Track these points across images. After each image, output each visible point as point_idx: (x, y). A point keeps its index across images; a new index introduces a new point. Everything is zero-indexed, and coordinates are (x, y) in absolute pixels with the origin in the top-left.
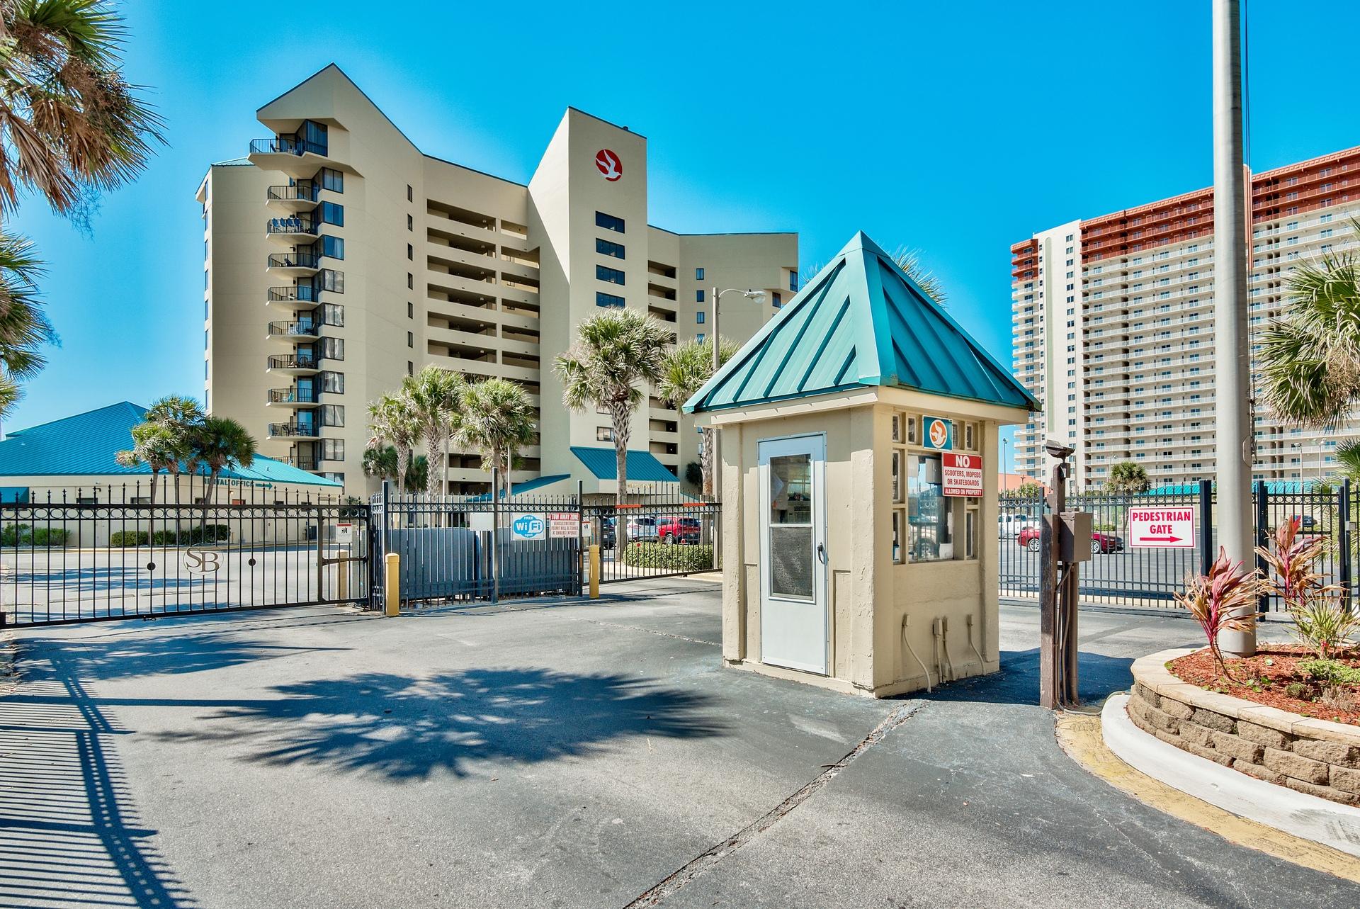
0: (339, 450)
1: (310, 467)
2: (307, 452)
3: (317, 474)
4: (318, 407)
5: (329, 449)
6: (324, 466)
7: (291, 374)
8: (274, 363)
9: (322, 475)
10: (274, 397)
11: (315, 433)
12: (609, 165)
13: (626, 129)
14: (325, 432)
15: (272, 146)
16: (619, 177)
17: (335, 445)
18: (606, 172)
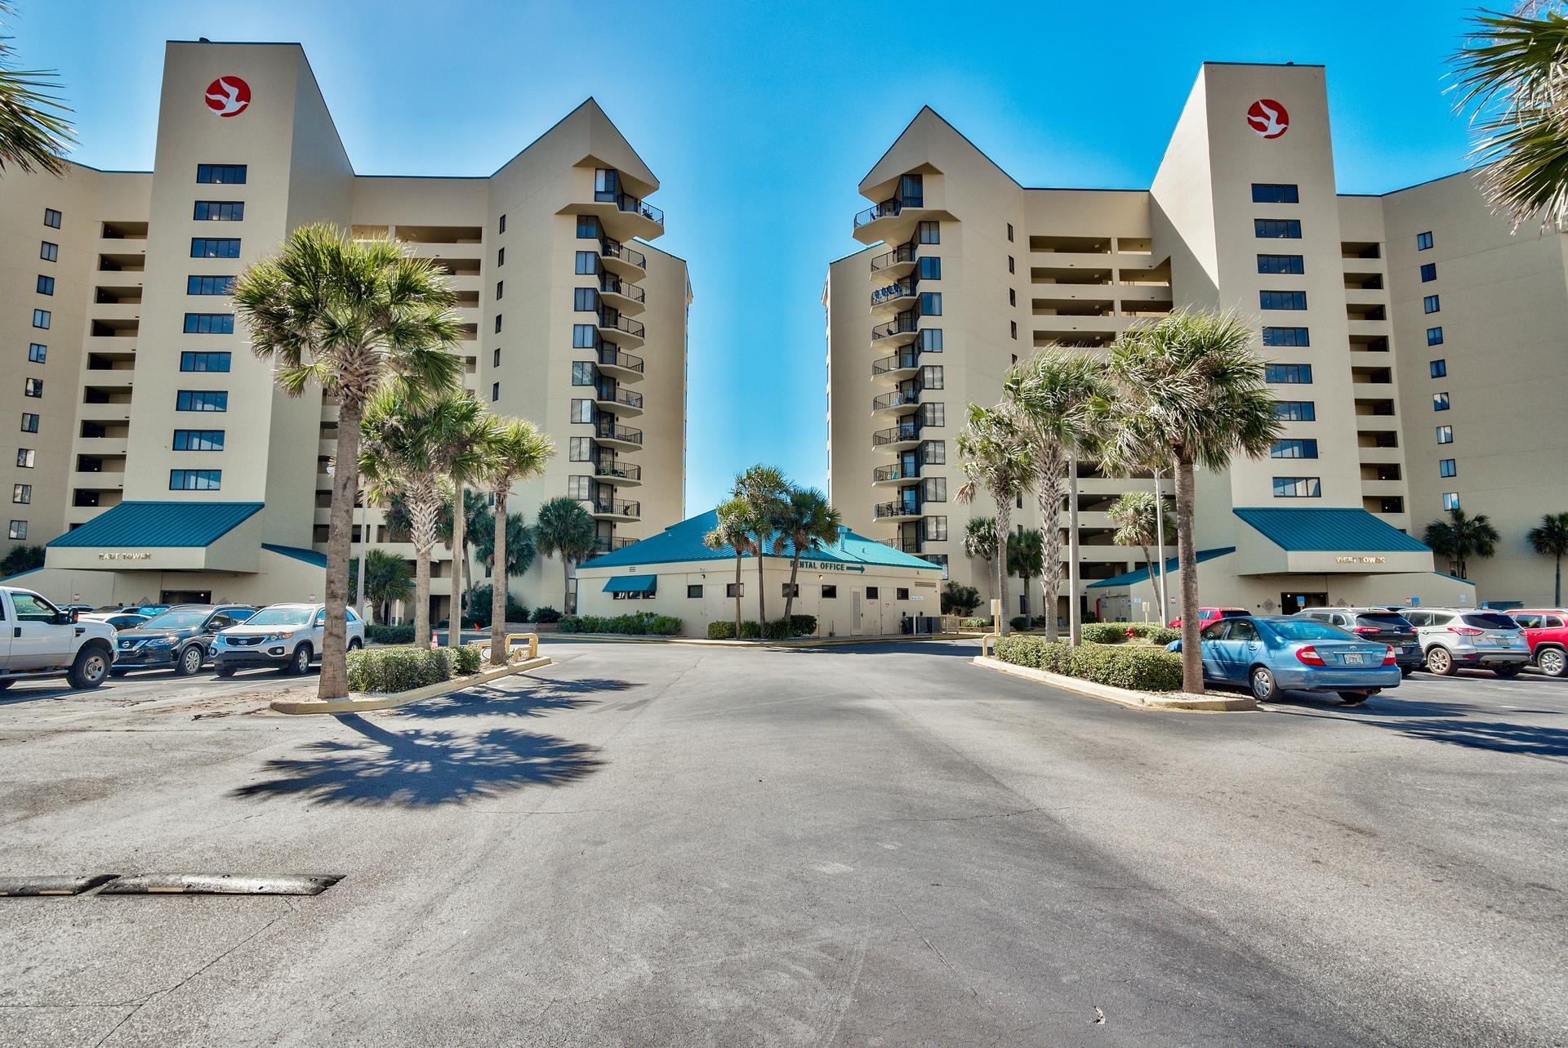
0: (942, 528)
1: (915, 550)
2: (911, 533)
3: (920, 557)
4: (920, 482)
5: (932, 528)
6: (928, 548)
7: (894, 450)
8: (879, 440)
9: (924, 558)
10: (880, 475)
11: (918, 511)
12: (1268, 118)
13: (1291, 64)
14: (928, 509)
15: (872, 215)
16: (1284, 130)
17: (938, 523)
18: (1264, 129)
